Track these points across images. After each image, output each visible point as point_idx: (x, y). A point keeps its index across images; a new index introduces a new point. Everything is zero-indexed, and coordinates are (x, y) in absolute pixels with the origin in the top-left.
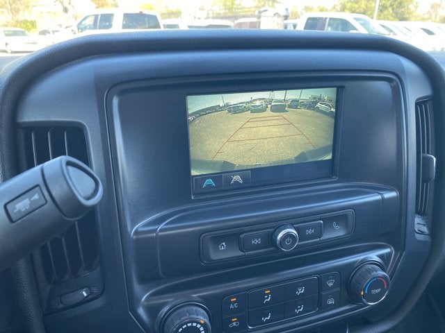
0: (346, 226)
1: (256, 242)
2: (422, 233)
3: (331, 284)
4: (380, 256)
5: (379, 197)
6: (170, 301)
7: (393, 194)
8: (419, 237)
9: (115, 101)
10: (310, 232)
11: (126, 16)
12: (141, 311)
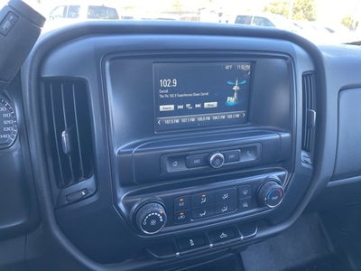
0: (256, 154)
1: (197, 161)
2: (307, 162)
3: (245, 193)
4: (279, 177)
5: (278, 136)
6: (139, 200)
7: (287, 135)
8: (304, 165)
9: (107, 64)
10: (232, 156)
11: (91, 8)
12: (121, 205)
